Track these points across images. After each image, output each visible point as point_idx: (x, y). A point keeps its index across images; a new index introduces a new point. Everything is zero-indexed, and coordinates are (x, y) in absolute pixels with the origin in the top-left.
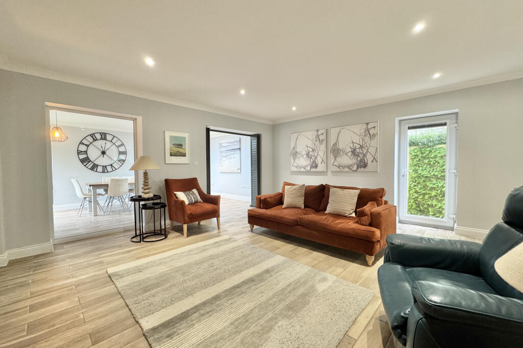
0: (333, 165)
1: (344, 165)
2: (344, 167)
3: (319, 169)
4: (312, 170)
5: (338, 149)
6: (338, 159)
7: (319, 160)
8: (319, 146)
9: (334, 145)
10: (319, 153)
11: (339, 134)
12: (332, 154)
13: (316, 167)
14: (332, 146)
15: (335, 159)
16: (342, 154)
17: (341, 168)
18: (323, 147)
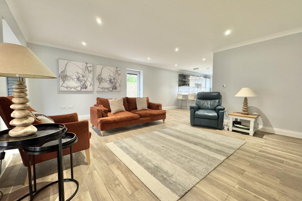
0: (98, 87)
1: (105, 88)
2: (105, 89)
3: (88, 90)
4: (82, 90)
5: (102, 78)
6: (101, 84)
7: (88, 84)
8: (88, 74)
9: (99, 75)
10: (88, 79)
11: (102, 70)
12: (97, 81)
13: (86, 88)
14: (97, 76)
15: (100, 84)
16: (104, 81)
17: (103, 89)
18: (91, 75)
